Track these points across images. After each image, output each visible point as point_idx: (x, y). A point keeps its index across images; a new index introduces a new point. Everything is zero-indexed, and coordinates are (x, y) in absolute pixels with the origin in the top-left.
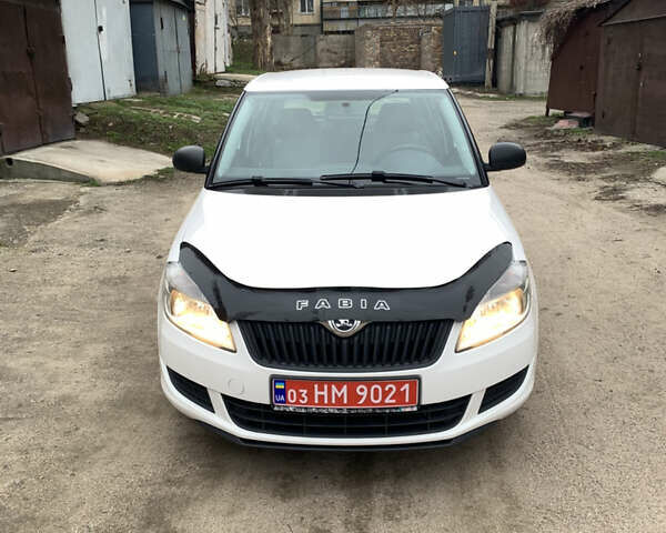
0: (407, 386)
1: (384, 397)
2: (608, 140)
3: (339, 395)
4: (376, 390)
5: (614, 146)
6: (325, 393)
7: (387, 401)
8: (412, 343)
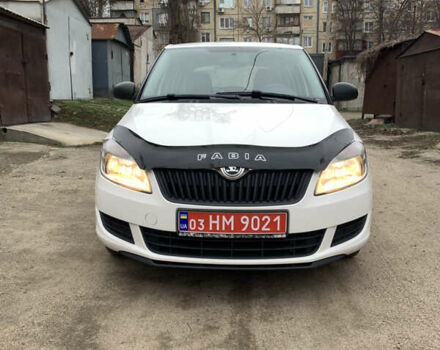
0: (278, 218)
1: (261, 226)
2: (404, 130)
3: (228, 223)
4: (256, 220)
5: (408, 133)
6: (217, 222)
7: (264, 229)
8: (282, 187)
